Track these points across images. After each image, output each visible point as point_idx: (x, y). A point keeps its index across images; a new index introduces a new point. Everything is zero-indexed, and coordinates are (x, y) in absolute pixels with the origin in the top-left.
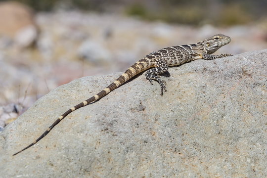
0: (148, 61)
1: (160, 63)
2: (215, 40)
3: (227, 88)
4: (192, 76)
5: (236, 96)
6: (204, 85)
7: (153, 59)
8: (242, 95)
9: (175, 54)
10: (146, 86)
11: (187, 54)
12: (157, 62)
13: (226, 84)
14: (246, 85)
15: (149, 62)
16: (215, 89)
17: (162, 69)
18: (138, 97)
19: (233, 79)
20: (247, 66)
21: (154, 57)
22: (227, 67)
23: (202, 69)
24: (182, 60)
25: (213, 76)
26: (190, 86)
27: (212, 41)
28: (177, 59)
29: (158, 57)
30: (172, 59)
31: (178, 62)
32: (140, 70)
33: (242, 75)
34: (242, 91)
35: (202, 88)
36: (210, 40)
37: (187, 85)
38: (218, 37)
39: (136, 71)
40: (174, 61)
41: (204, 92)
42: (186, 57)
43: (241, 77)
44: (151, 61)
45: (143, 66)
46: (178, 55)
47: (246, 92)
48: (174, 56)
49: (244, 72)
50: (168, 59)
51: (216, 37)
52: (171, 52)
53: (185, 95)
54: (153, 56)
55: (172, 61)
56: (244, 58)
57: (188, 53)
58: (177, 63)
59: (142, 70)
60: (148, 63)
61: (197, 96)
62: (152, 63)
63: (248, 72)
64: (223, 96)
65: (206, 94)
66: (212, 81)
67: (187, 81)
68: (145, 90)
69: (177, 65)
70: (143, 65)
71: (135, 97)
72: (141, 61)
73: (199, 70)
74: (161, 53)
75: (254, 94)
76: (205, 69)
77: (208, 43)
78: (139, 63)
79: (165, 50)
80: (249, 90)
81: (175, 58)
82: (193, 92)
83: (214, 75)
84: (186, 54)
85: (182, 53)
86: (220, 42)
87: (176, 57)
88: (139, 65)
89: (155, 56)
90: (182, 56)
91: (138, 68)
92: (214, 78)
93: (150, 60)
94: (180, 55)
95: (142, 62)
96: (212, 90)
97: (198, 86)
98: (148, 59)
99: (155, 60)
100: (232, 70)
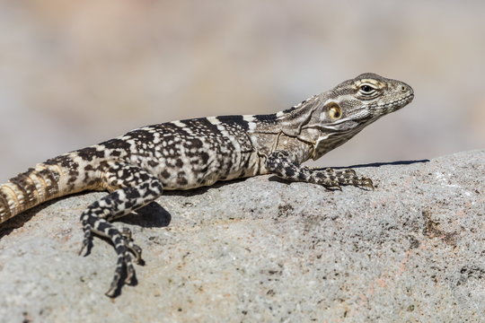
0: (76, 166)
1: (126, 174)
2: (359, 93)
3: (361, 279)
4: (235, 231)
5: (389, 310)
6: (275, 266)
7: (95, 162)
8: (411, 308)
9: (182, 150)
10: (58, 259)
11: (224, 150)
12: (112, 170)
13: (357, 265)
14: (431, 272)
15: (81, 170)
16: (312, 283)
17: (142, 192)
18: (19, 299)
19: (387, 247)
20: (444, 203)
21: (101, 154)
22: (367, 205)
23: (275, 209)
24: (205, 170)
25: (311, 234)
26: (224, 267)
27: (350, 98)
28: (187, 169)
29: (116, 154)
30: (169, 165)
31: (190, 178)
32: (39, 194)
33: (419, 236)
34: (415, 295)
35: (265, 277)
36: (343, 93)
37: (212, 263)
38: (373, 83)
39: (26, 196)
40: (174, 173)
41: (271, 292)
42: (221, 162)
43: (416, 244)
44: (88, 168)
45: (54, 182)
46: (190, 155)
47: (428, 300)
48: (176, 155)
49: (431, 227)
50: (154, 164)
51: (364, 82)
52: (167, 139)
53: (200, 297)
54: (101, 148)
55: (166, 175)
56: (439, 175)
57: (230, 146)
58: (185, 182)
59: (48, 195)
60: (74, 174)
61: (242, 307)
62: (91, 173)
63: (445, 228)
64: (340, 307)
65: (278, 298)
66: (308, 253)
67: (215, 248)
68: (53, 275)
69: (186, 187)
70: (52, 177)
71: (9, 299)
72: (53, 162)
73: (265, 211)
74: (132, 142)
75: (458, 307)
76: (286, 209)
77: (334, 105)
78: (39, 168)
79: (151, 130)
80: (442, 289)
81: (180, 164)
82: (229, 288)
83: (317, 230)
84: (220, 152)
85: (206, 146)
86: (381, 103)
87: (185, 160)
88: (38, 175)
89: (108, 152)
90: (205, 157)
91: (33, 187)
92: (316, 241)
93: (82, 163)
94: (197, 154)
95: (53, 168)
96: (300, 284)
97: (250, 267)
98: (78, 160)
99: (105, 164)
100: (387, 217)
